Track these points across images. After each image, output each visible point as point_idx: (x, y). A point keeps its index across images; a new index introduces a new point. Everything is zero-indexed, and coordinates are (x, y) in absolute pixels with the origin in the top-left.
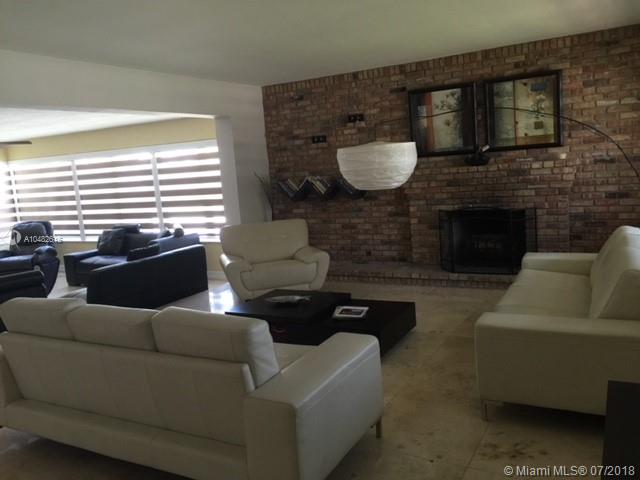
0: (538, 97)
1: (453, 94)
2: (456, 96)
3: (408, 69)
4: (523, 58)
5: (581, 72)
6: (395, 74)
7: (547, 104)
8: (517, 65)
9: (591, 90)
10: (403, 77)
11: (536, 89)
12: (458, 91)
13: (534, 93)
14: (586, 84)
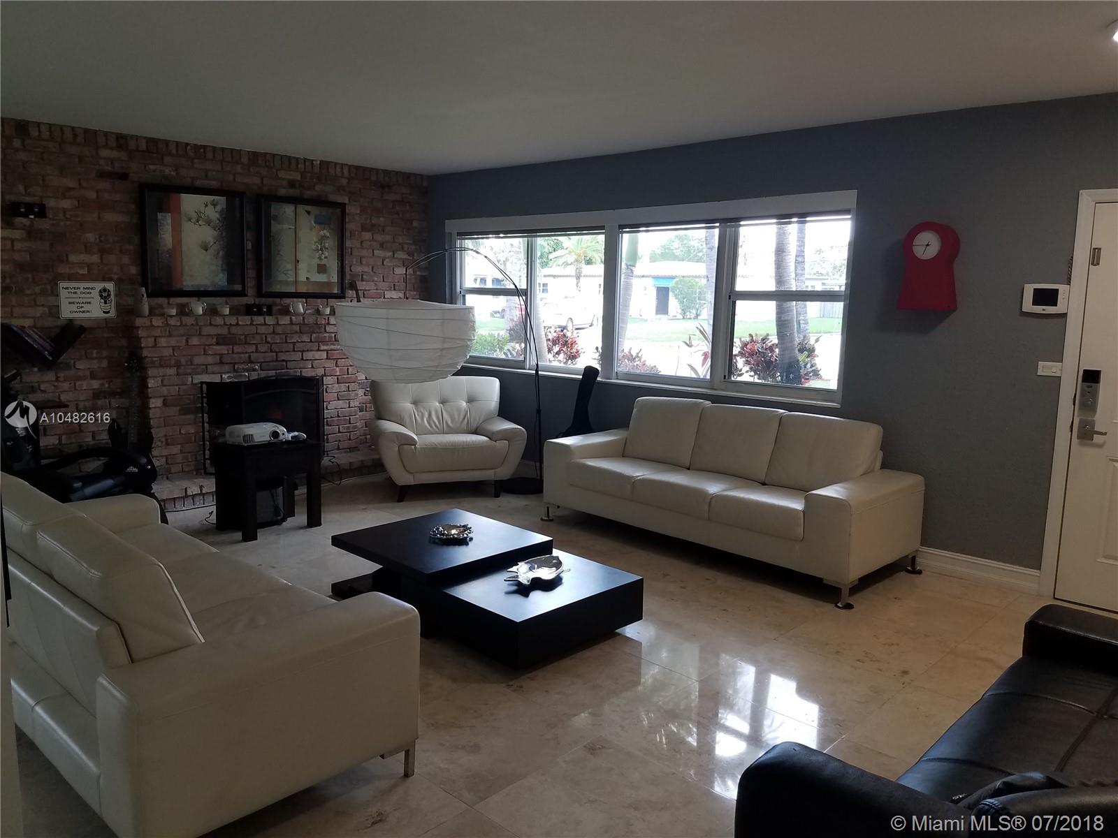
0: (322, 233)
1: (214, 204)
2: (219, 208)
3: (132, 145)
4: (298, 176)
5: (358, 212)
6: (106, 146)
7: (331, 243)
8: (292, 184)
9: (367, 235)
10: (123, 155)
11: (320, 222)
12: (222, 200)
13: (317, 227)
14: (364, 229)
